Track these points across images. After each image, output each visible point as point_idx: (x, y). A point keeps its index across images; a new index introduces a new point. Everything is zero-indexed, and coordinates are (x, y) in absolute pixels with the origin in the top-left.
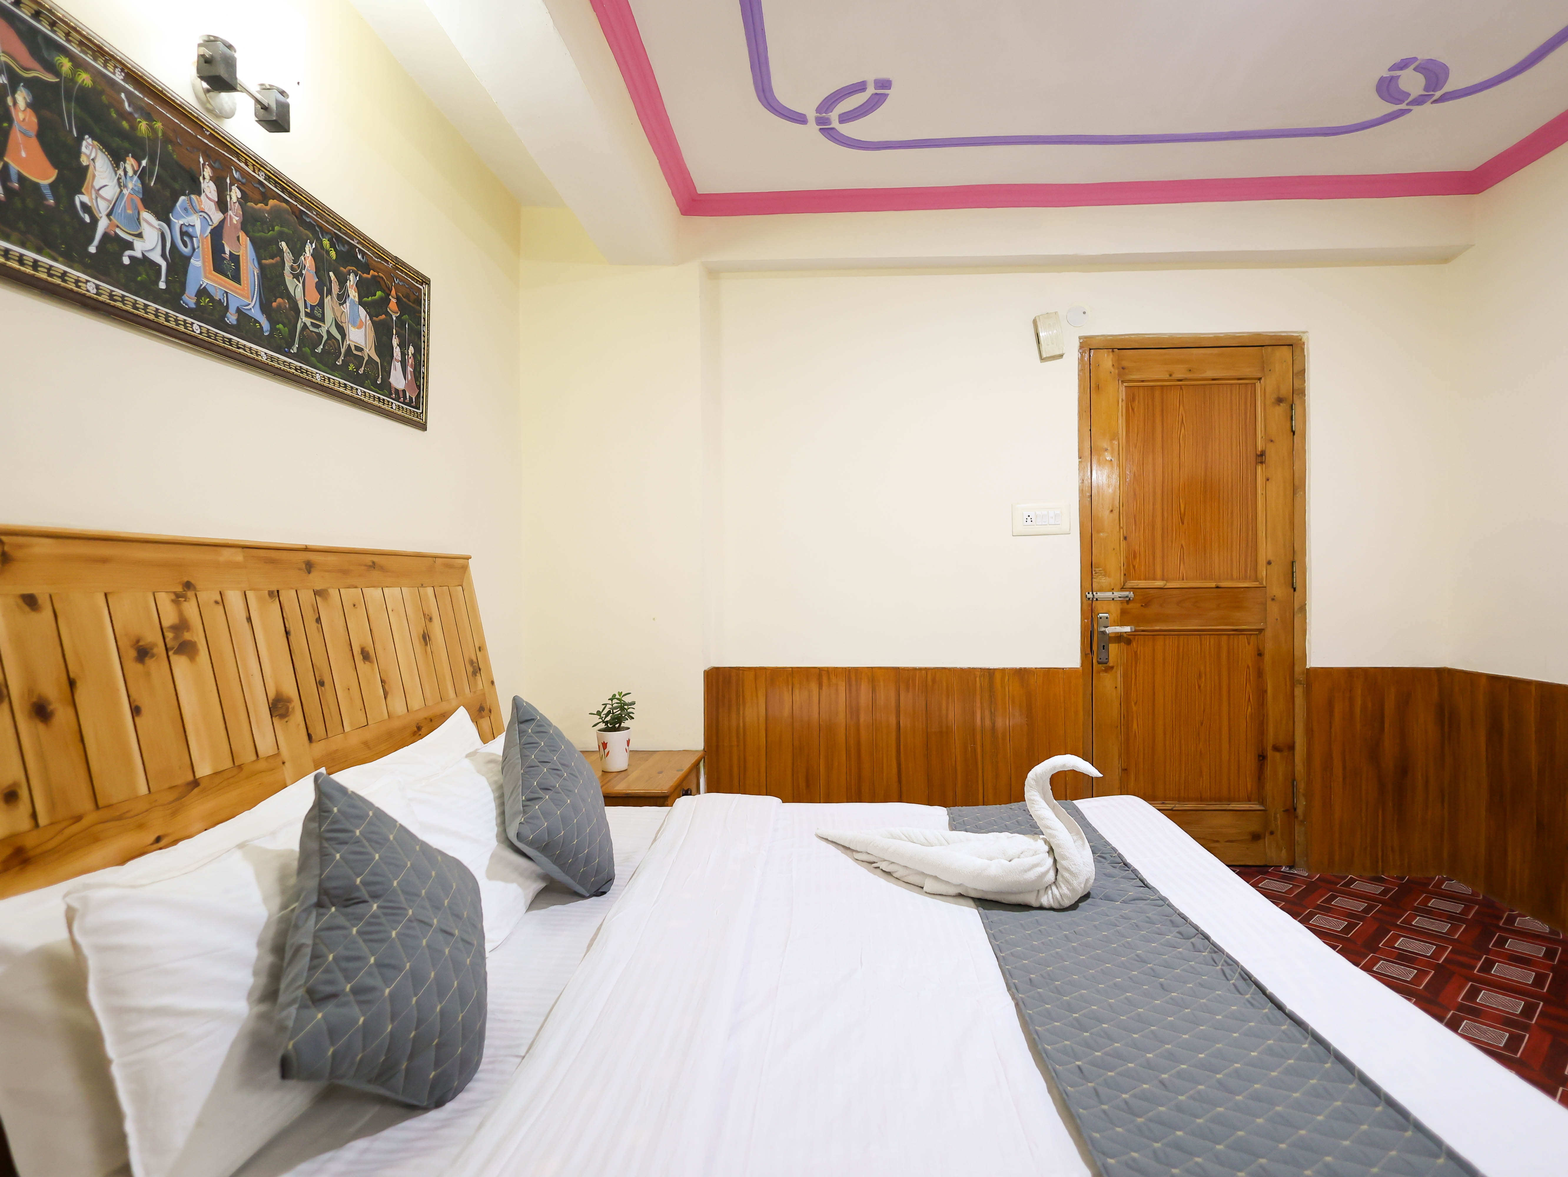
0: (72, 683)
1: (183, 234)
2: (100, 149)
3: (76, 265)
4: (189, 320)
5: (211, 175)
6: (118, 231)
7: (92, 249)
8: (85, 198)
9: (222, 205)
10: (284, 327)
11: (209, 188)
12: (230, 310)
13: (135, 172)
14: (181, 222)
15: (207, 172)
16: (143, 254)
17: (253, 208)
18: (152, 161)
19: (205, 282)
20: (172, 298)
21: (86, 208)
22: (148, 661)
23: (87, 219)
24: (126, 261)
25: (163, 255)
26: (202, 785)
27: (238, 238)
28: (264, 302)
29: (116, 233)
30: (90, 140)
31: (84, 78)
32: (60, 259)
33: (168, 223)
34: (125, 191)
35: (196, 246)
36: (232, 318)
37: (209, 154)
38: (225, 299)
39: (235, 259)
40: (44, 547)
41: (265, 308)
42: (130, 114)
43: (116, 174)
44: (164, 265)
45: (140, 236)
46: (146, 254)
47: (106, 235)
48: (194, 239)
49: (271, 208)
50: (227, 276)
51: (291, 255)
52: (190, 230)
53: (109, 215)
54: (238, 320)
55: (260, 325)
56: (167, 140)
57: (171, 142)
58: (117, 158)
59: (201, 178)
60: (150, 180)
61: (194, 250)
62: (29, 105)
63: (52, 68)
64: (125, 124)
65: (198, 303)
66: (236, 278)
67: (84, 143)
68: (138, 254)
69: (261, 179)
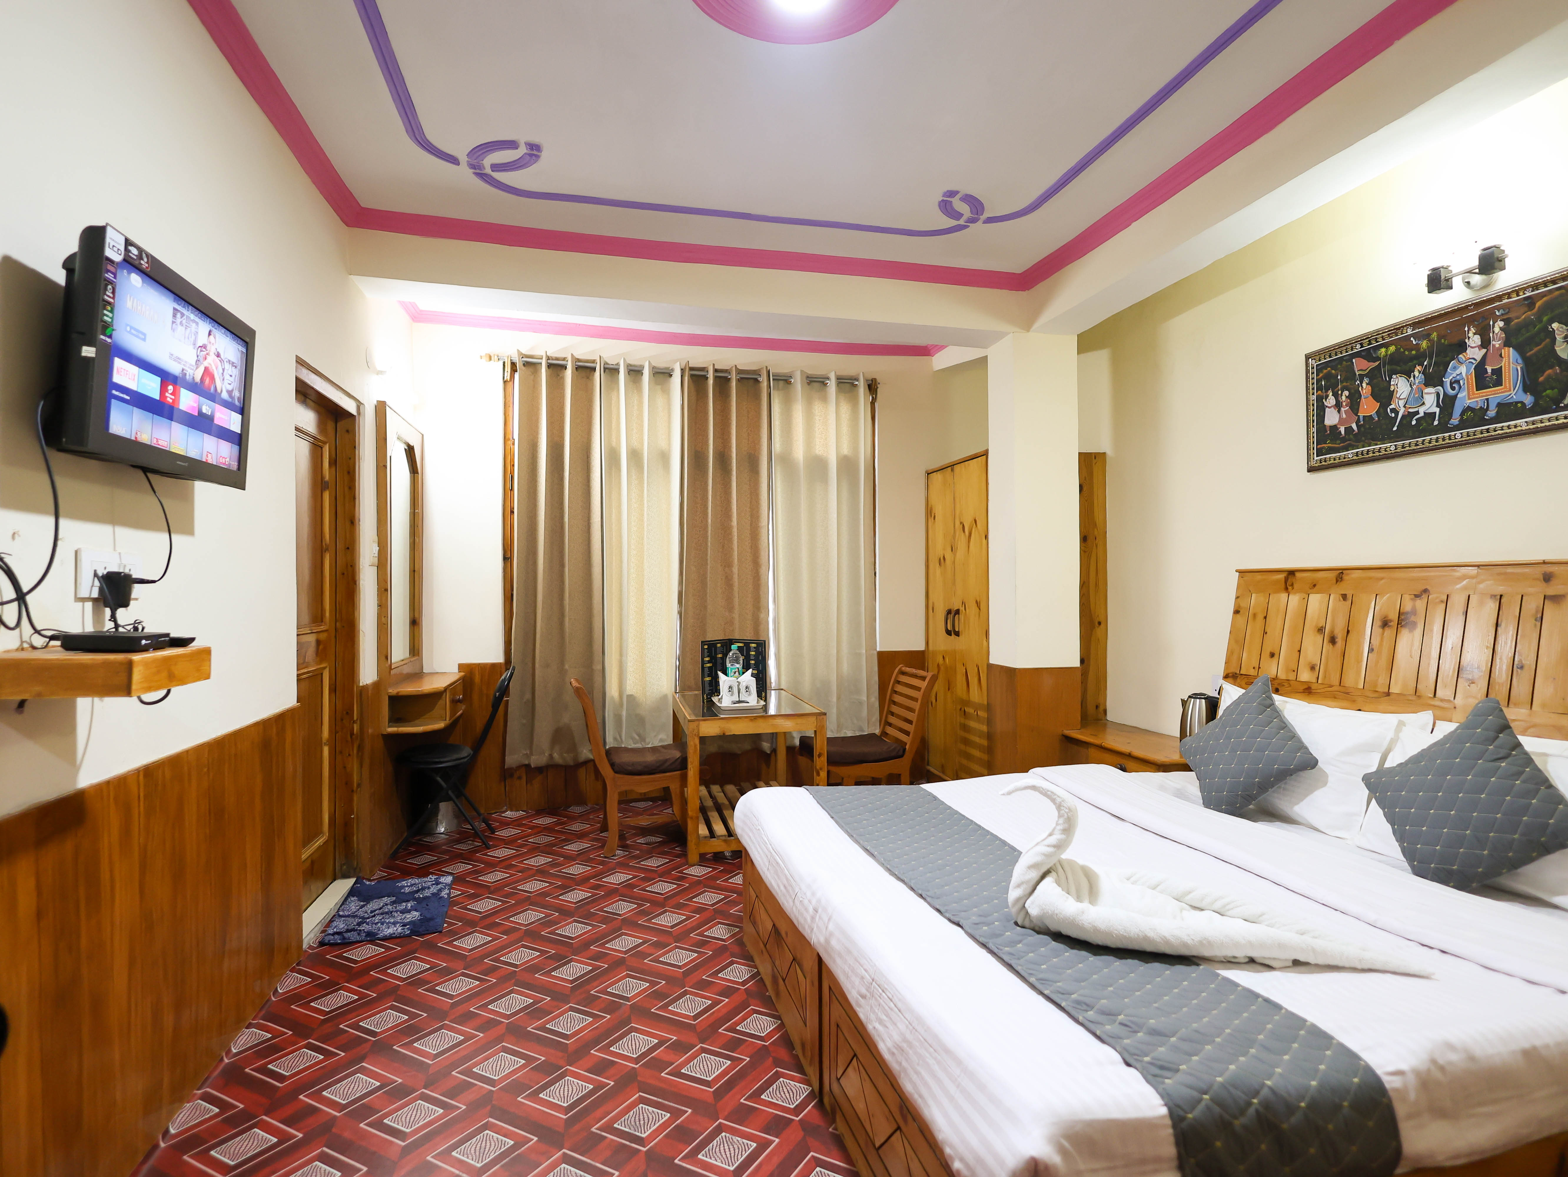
0: (1348, 632)
1: (1451, 384)
2: (1401, 376)
3: (1386, 442)
4: (1453, 433)
5: (1474, 331)
6: (1411, 410)
7: (1395, 429)
8: (1391, 407)
9: (1485, 343)
10: (1553, 390)
11: (1474, 340)
12: (1490, 409)
13: (1420, 373)
14: (1450, 378)
15: (1473, 330)
16: (1424, 413)
17: (1517, 324)
18: (1431, 358)
19: (1468, 402)
20: (1444, 427)
21: (1393, 410)
22: (1386, 629)
23: (1393, 415)
24: (1414, 422)
25: (1438, 405)
26: (1391, 697)
27: (1501, 354)
28: (1528, 383)
29: (1408, 412)
30: (1395, 377)
31: (1392, 349)
32: (1379, 443)
33: (1442, 384)
34: (1414, 387)
35: (1462, 385)
36: (1492, 413)
37: (1471, 321)
38: (1486, 404)
39: (1498, 372)
40: (1357, 574)
41: (1526, 389)
42: (1417, 344)
43: (1409, 381)
44: (1437, 410)
45: (1424, 403)
46: (1426, 412)
47: (1403, 416)
48: (1461, 382)
49: (1539, 307)
50: (1491, 387)
51: (1564, 327)
52: (1458, 377)
53: (1404, 406)
54: (1497, 412)
55: (1522, 402)
56: (1440, 337)
57: (1444, 337)
58: (1408, 373)
59: (1467, 341)
60: (1429, 369)
61: (1460, 387)
62: (1367, 384)
63: (1378, 359)
64: (1414, 352)
65: (1461, 420)
66: (1499, 382)
67: (1392, 380)
68: (1421, 414)
69: (1528, 294)
